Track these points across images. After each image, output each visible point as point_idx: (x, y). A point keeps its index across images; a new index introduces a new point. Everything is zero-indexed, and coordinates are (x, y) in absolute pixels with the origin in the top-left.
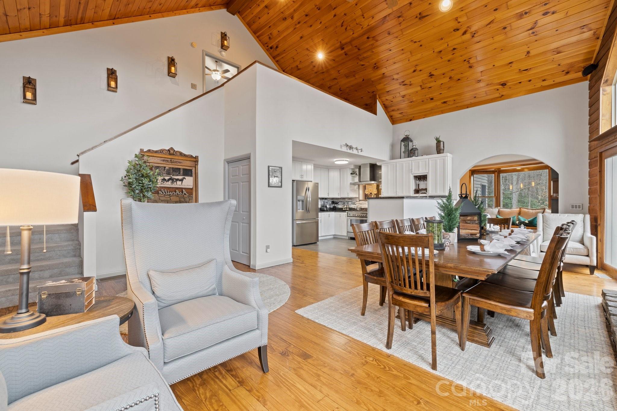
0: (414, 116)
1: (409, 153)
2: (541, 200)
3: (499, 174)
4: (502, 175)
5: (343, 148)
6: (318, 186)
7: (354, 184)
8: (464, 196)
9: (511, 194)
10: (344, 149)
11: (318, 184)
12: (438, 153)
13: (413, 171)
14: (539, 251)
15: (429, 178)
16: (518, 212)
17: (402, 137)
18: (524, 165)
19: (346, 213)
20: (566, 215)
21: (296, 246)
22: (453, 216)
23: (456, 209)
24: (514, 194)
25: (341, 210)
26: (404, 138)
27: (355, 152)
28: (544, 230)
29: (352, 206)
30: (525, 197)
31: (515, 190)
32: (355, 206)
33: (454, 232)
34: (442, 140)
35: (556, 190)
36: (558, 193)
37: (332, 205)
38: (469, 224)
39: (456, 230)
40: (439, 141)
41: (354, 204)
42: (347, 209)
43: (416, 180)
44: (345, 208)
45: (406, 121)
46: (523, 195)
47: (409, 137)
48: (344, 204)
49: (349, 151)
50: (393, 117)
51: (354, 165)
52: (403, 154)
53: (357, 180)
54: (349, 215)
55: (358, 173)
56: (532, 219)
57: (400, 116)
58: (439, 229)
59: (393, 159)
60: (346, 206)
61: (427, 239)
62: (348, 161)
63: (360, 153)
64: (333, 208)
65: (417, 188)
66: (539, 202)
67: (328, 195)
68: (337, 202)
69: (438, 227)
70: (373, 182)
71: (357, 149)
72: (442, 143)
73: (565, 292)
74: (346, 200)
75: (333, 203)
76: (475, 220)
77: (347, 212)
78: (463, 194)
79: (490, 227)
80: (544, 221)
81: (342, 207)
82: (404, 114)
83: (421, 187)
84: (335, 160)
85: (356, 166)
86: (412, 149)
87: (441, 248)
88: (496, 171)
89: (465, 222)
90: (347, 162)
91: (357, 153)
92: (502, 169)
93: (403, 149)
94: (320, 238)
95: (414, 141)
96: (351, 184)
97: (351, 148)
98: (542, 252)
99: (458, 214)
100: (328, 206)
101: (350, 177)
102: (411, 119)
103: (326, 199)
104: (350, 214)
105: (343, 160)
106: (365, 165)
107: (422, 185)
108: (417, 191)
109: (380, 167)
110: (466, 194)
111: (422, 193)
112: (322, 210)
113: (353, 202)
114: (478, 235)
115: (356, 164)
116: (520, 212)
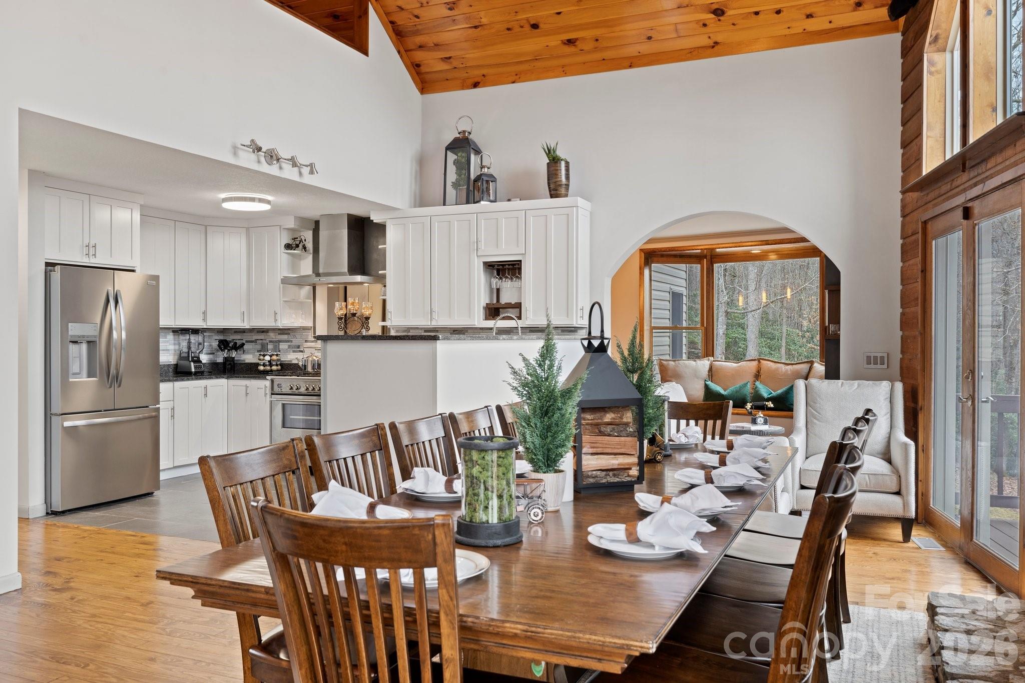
0: (485, 72)
1: (471, 188)
2: (808, 331)
3: (713, 266)
4: (718, 268)
5: (241, 154)
6: (156, 289)
7: (299, 282)
8: (596, 343)
9: (744, 315)
10: (247, 160)
11: (156, 278)
12: (552, 196)
13: (482, 245)
14: (797, 486)
15: (527, 270)
16: (754, 371)
17: (450, 136)
18: (767, 243)
19: (267, 383)
20: (856, 383)
21: (63, 513)
22: (557, 415)
23: (567, 393)
24: (750, 315)
25: (252, 371)
26: (456, 140)
27: (289, 173)
28: (809, 426)
29: (292, 357)
30: (775, 322)
31: (753, 305)
32: (300, 356)
33: (561, 468)
34: (563, 157)
35: (835, 317)
36: (839, 323)
37: (220, 353)
38: (609, 435)
39: (567, 462)
40: (554, 159)
41: (298, 349)
42: (274, 368)
43: (492, 275)
44: (264, 365)
45: (463, 87)
46: (771, 317)
47: (471, 137)
48: (263, 349)
49: (265, 168)
50: (423, 69)
51: (296, 217)
52: (451, 192)
53: (306, 267)
54: (276, 389)
55: (310, 245)
56: (784, 389)
57: (444, 66)
58: (502, 469)
59: (421, 206)
60: (268, 358)
61: (430, 537)
62: (268, 202)
63: (308, 179)
64: (224, 364)
65: (495, 301)
66: (803, 337)
67: (204, 320)
68: (239, 343)
69: (499, 465)
70: (359, 278)
71: (295, 165)
72: (563, 164)
73: (851, 608)
74: (272, 335)
75: (224, 345)
76: (627, 424)
77: (269, 378)
78: (595, 338)
79: (678, 430)
80: (809, 401)
81: (255, 361)
82: (455, 63)
83: (504, 300)
84: (223, 195)
85: (303, 221)
86: (478, 178)
87: (508, 540)
88: (705, 257)
89: (598, 429)
90: (266, 207)
91: (296, 178)
92: (718, 250)
93: (452, 176)
94: (163, 476)
95: (485, 153)
96: (285, 281)
97: (272, 157)
98: (803, 487)
99: (571, 409)
100: (204, 358)
101: (283, 257)
102: (476, 80)
103: (195, 331)
104: (279, 386)
105: (252, 200)
106: (333, 218)
107: (509, 291)
108: (493, 311)
109: (381, 228)
110: (602, 337)
111: (504, 318)
112: (180, 372)
113: (296, 342)
114: (634, 472)
115: (302, 215)
116: (759, 372)
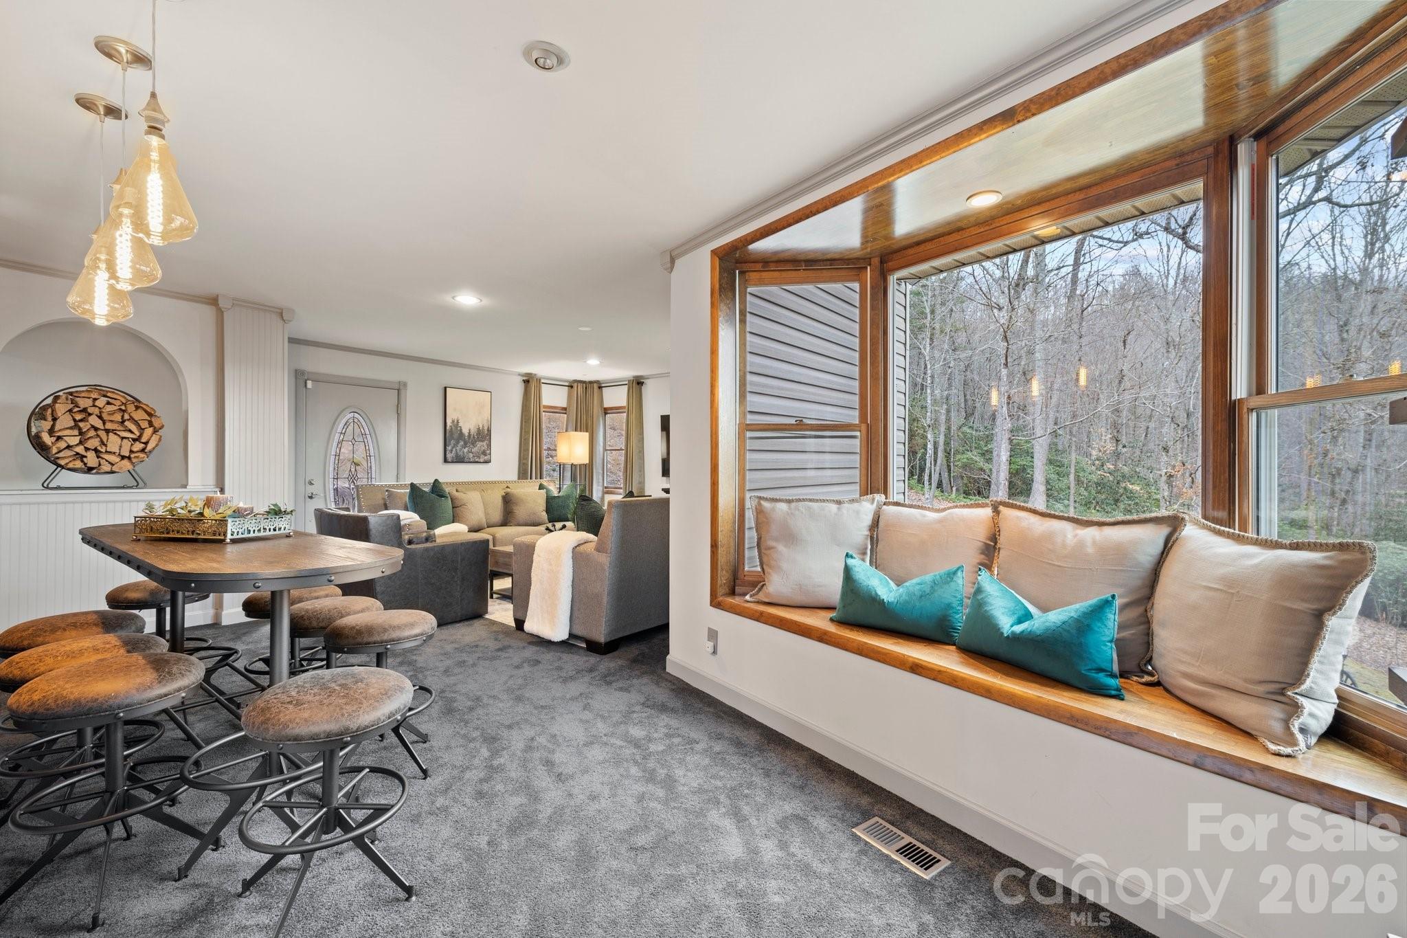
3: (885, 283)
16: (981, 535)
116: (994, 538)
